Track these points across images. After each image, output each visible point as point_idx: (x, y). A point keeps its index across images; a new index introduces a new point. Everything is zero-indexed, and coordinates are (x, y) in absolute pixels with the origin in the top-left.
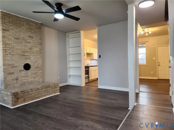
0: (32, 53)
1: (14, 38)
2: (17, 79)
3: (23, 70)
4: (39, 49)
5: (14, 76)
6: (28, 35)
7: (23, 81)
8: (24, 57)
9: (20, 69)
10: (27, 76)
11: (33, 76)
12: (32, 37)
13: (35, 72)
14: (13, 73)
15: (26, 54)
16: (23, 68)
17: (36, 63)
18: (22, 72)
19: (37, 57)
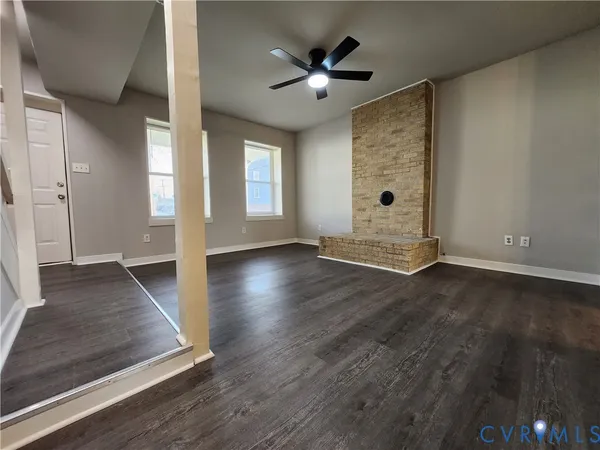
0: (399, 168)
1: (368, 147)
2: (370, 221)
3: (379, 205)
4: (416, 155)
5: (365, 216)
6: (391, 129)
7: (380, 226)
8: (382, 178)
9: (374, 203)
10: (387, 218)
11: (400, 218)
12: (401, 130)
13: (405, 210)
14: (364, 210)
15: (385, 172)
16: (379, 202)
17: (408, 188)
18: (378, 209)
19: (411, 174)
